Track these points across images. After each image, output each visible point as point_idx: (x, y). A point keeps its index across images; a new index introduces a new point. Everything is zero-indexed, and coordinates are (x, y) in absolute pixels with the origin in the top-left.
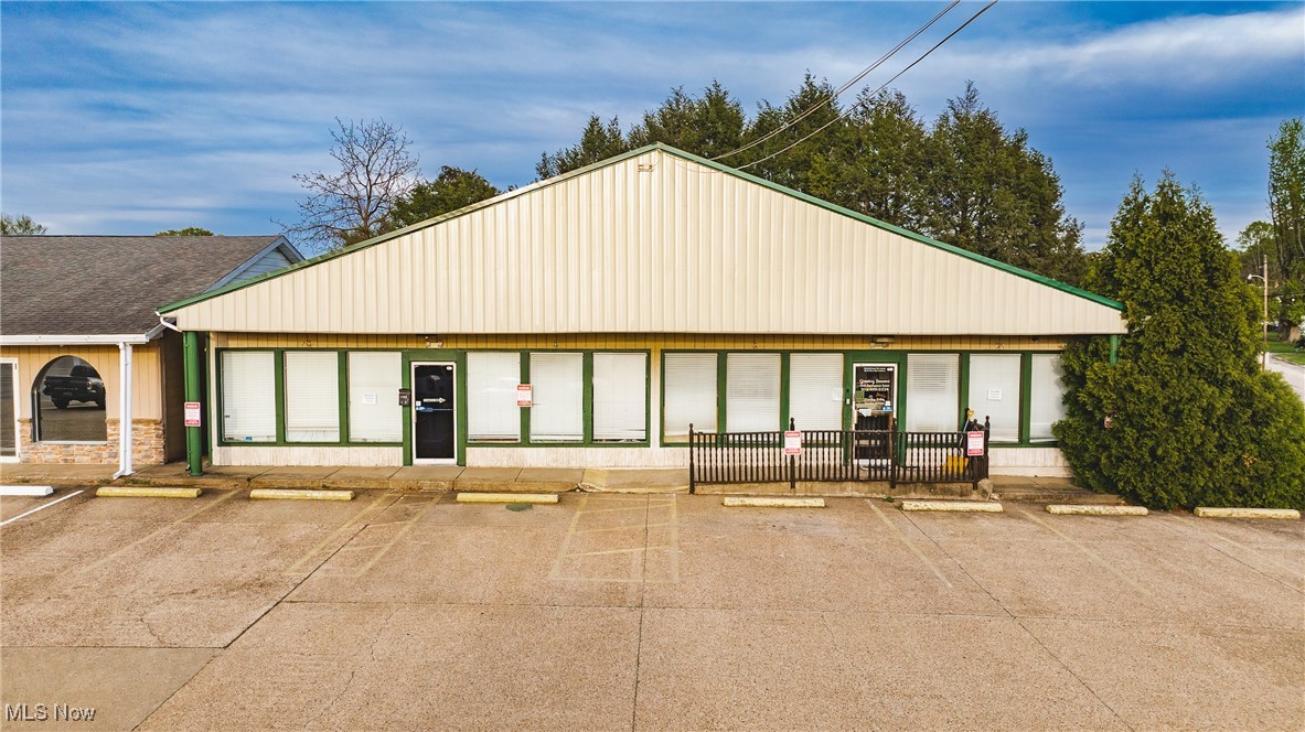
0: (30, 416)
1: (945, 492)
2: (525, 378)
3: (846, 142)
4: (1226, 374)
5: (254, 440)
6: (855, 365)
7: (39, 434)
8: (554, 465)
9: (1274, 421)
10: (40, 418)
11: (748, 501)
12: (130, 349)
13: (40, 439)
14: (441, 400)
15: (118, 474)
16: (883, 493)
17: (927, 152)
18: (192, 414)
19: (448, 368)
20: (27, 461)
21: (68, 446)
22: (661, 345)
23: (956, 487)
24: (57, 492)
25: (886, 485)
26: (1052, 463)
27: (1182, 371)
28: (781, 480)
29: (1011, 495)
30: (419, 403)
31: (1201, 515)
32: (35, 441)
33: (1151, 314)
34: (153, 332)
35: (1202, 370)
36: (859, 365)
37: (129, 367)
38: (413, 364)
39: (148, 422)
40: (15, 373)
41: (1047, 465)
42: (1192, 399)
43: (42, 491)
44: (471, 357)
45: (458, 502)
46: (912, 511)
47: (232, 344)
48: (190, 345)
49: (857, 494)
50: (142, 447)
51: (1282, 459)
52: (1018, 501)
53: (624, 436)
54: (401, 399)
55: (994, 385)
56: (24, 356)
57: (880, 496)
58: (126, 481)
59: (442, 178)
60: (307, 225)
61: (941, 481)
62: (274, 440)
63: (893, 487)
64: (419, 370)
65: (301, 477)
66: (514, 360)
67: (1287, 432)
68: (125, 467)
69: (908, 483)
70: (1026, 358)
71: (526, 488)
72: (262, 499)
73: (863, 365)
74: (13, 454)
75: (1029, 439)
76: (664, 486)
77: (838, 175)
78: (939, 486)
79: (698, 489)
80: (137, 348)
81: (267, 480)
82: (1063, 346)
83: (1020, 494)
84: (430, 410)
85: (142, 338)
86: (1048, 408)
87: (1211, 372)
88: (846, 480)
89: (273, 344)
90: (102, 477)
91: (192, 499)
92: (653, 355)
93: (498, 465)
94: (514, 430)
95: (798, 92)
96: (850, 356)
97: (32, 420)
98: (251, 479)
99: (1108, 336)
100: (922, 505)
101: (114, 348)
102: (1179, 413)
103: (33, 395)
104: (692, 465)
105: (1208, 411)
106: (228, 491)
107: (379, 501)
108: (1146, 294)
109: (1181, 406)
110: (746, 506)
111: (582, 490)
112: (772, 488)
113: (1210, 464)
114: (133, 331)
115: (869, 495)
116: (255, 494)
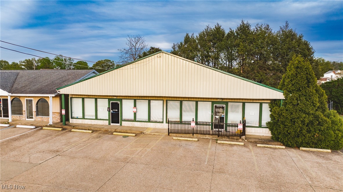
0: (35, 111)
1: (232, 139)
2: (135, 106)
3: (250, 39)
4: (309, 111)
5: (78, 118)
6: (214, 105)
7: (37, 114)
8: (141, 126)
9: (324, 125)
10: (38, 111)
11: (179, 138)
12: (51, 97)
13: (38, 116)
14: (117, 110)
15: (49, 124)
16: (216, 138)
17: (272, 42)
18: (64, 112)
19: (118, 103)
20: (35, 120)
21: (42, 117)
22: (166, 99)
23: (235, 138)
24: (36, 128)
25: (217, 136)
26: (268, 132)
27: (297, 110)
28: (190, 133)
29: (250, 141)
30: (112, 111)
31: (301, 149)
32: (37, 116)
33: (291, 94)
34: (56, 94)
35: (303, 110)
36: (215, 105)
37: (51, 101)
38: (111, 102)
39: (57, 113)
40: (33, 101)
41: (266, 133)
42: (298, 118)
43: (33, 127)
44: (123, 100)
45: (113, 135)
46: (219, 143)
47: (74, 96)
48: (63, 97)
49: (209, 138)
50: (56, 118)
51: (328, 135)
52: (252, 142)
53: (158, 120)
54: (108, 110)
55: (252, 112)
56: (35, 98)
57: (215, 139)
58: (50, 126)
59: (150, 50)
60: (121, 61)
61: (231, 136)
62: (82, 118)
63: (218, 137)
64: (112, 103)
65: (84, 126)
66: (132, 102)
67: (332, 128)
68: (51, 123)
69: (222, 136)
70: (261, 104)
71: (131, 132)
72: (74, 131)
73: (216, 105)
74: (32, 118)
75: (261, 126)
76: (163, 133)
77: (246, 49)
78: (231, 137)
79: (170, 134)
80: (53, 97)
81: (77, 127)
82: (269, 102)
83: (253, 140)
84: (114, 112)
85: (54, 95)
86: (266, 118)
87: (305, 111)
88: (207, 134)
89: (82, 97)
90: (46, 125)
91: (60, 131)
92: (164, 101)
93: (129, 126)
94: (132, 118)
95: (239, 25)
96: (213, 103)
97: (36, 112)
98: (74, 127)
99: (280, 100)
100: (222, 142)
101: (48, 97)
102: (294, 122)
103: (36, 106)
104: (169, 129)
105: (303, 122)
106: (69, 129)
107: (97, 133)
108: (290, 89)
109: (295, 120)
110: (178, 139)
111: (143, 133)
112: (188, 135)
113: (304, 136)
114: (52, 94)
115: (212, 138)
116: (73, 130)
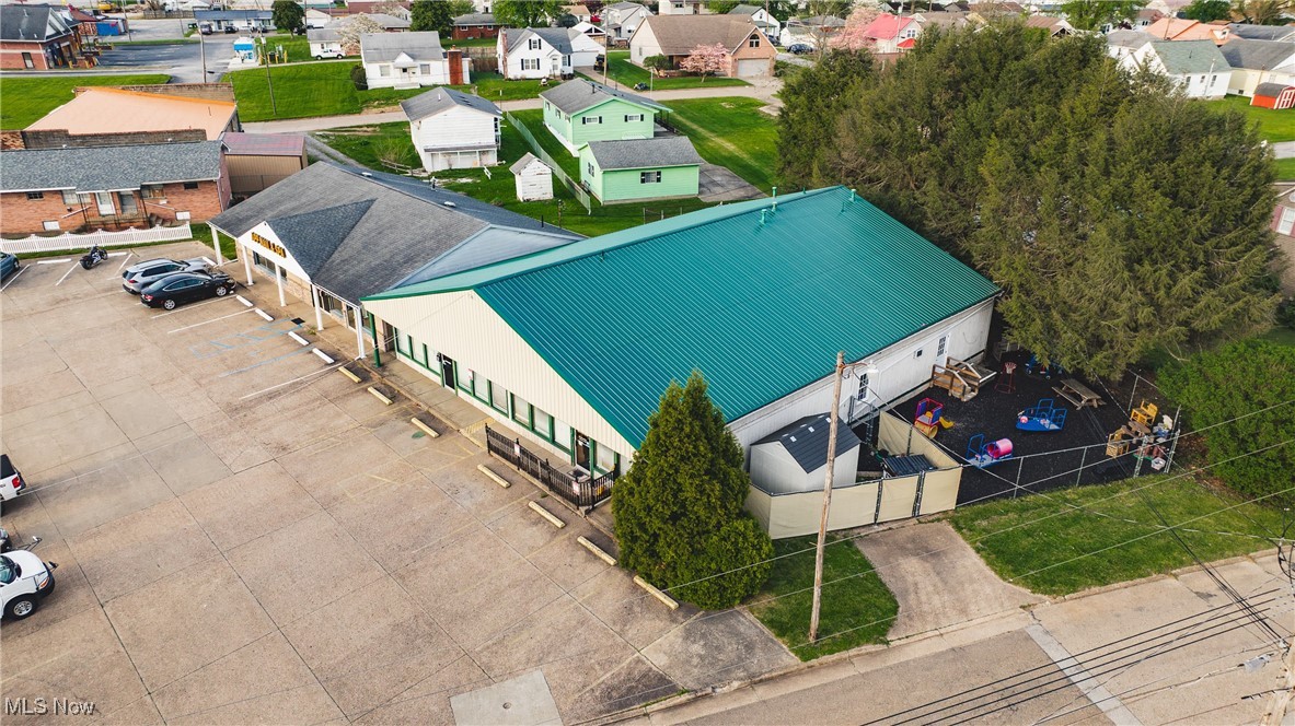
8: (482, 410)
14: (450, 363)
15: (359, 357)
24: (335, 362)
30: (444, 361)
31: (634, 579)
43: (329, 361)
45: (410, 423)
46: (530, 507)
53: (502, 409)
63: (550, 490)
65: (400, 381)
68: (362, 355)
72: (369, 392)
79: (491, 452)
81: (388, 379)
88: (536, 477)
90: (354, 357)
91: (355, 383)
93: (466, 400)
98: (384, 377)
100: (535, 507)
106: (373, 381)
110: (482, 472)
111: (460, 432)
116: (370, 389)
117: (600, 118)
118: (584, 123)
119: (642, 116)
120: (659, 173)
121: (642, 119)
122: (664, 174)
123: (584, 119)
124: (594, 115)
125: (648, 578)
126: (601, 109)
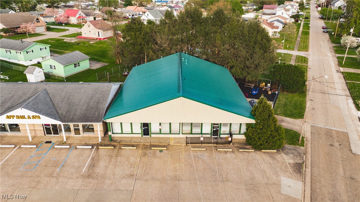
0: (82, 130)
2: (160, 125)
5: (118, 133)
8: (165, 137)
12: (99, 125)
13: (85, 132)
14: (147, 128)
20: (82, 136)
21: (89, 134)
24: (92, 147)
26: (244, 137)
30: (143, 128)
31: (262, 151)
45: (152, 149)
46: (219, 151)
53: (176, 133)
54: (140, 128)
57: (215, 146)
58: (101, 143)
62: (121, 133)
63: (217, 144)
64: (143, 123)
68: (100, 140)
75: (240, 134)
76: (182, 143)
78: (224, 144)
83: (236, 145)
86: (244, 130)
90: (97, 142)
93: (156, 137)
94: (158, 132)
98: (119, 143)
103: (82, 127)
104: (186, 137)
110: (194, 150)
111: (170, 145)
116: (122, 148)
117: (32, 51)
118: (27, 53)
119: (46, 48)
120: (79, 63)
121: (46, 49)
122: (81, 63)
123: (27, 52)
124: (30, 50)
125: (266, 149)
126: (32, 47)
